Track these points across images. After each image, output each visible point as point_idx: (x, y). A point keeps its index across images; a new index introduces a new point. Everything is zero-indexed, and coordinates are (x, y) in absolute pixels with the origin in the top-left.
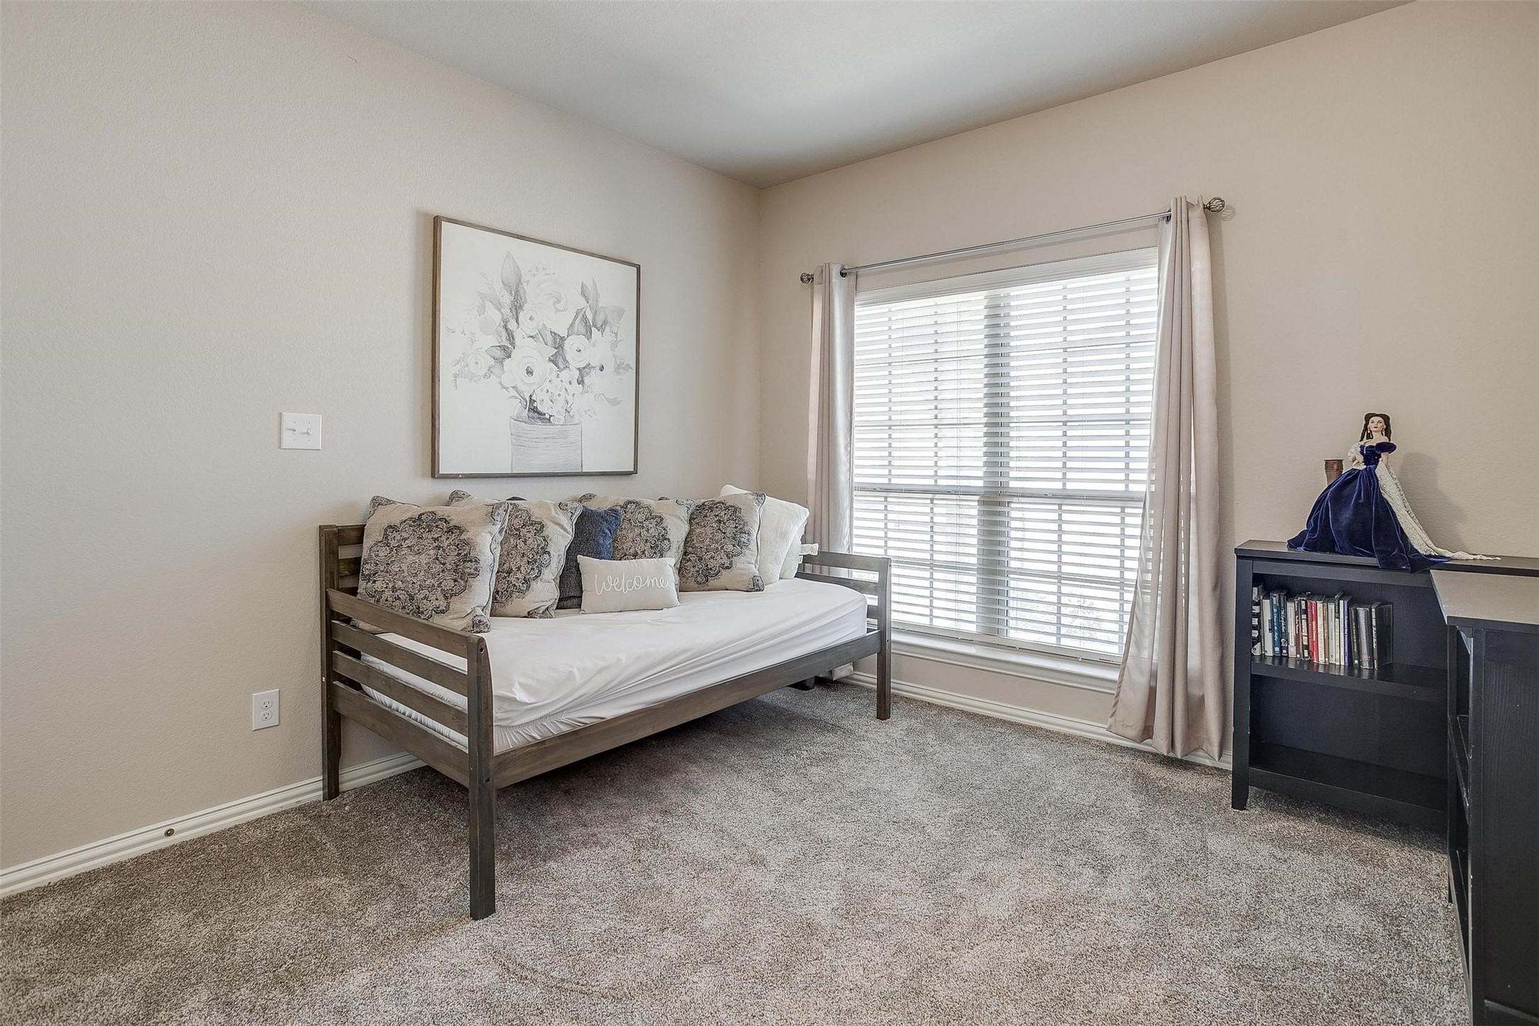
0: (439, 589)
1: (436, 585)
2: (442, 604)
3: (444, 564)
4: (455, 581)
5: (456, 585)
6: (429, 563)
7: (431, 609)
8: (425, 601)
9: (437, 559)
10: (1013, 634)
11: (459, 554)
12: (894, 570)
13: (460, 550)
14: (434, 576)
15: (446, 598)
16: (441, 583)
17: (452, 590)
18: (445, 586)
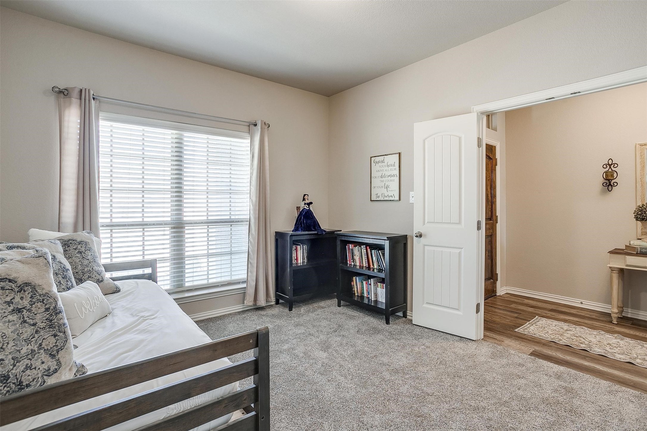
0: (42, 351)
1: (36, 349)
2: (52, 364)
3: (34, 325)
4: (55, 336)
5: (58, 340)
6: (16, 330)
7: (40, 375)
8: (28, 372)
9: (25, 322)
10: (187, 284)
11: (47, 310)
12: (158, 265)
13: (46, 304)
14: (28, 341)
15: (52, 356)
16: (41, 345)
17: (57, 346)
18: (47, 345)
